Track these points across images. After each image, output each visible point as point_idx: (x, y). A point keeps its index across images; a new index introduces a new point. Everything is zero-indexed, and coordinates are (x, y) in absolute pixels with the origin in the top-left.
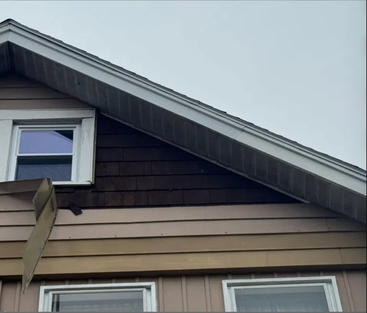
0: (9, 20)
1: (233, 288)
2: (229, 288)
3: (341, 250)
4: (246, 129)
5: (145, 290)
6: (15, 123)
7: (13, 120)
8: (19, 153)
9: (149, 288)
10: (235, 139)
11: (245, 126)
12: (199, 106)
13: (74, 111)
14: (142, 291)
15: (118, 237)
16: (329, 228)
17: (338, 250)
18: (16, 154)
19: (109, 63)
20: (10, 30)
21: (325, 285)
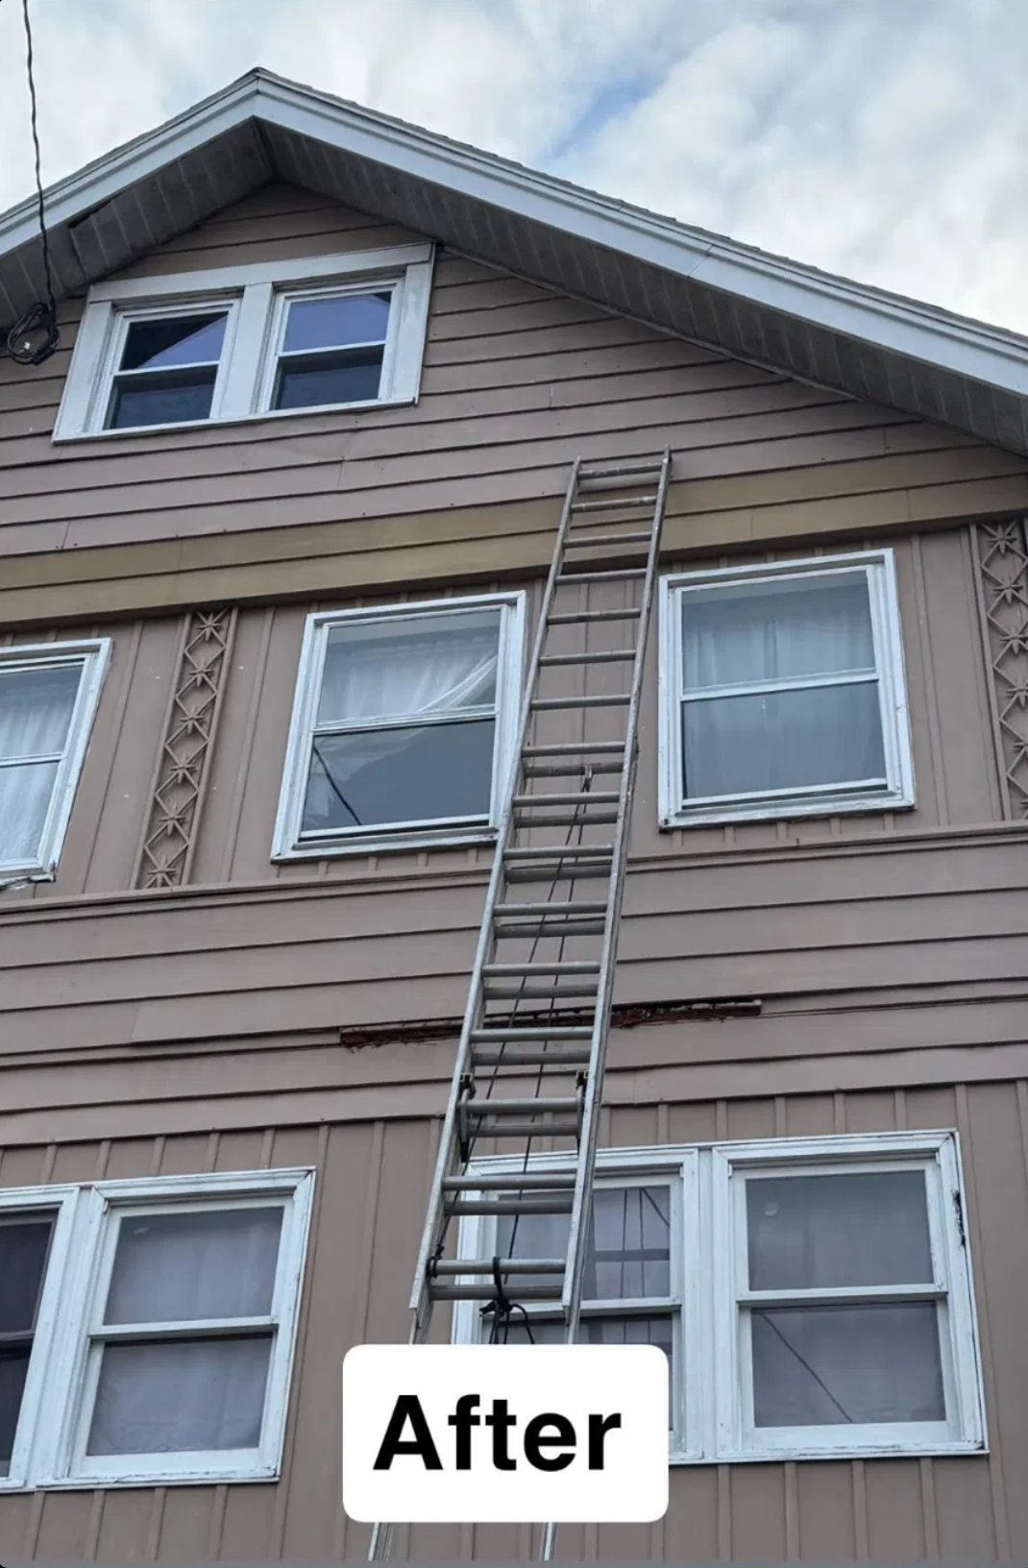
0: (256, 70)
1: (679, 591)
2: (671, 590)
3: (911, 492)
4: (714, 250)
5: (505, 608)
6: (278, 288)
7: (273, 283)
8: (285, 350)
9: (512, 603)
10: (692, 276)
11: (714, 245)
12: (622, 212)
13: (383, 252)
14: (499, 610)
15: (456, 505)
16: (888, 448)
17: (903, 493)
18: (276, 354)
19: (445, 139)
20: (258, 92)
21: (869, 568)
